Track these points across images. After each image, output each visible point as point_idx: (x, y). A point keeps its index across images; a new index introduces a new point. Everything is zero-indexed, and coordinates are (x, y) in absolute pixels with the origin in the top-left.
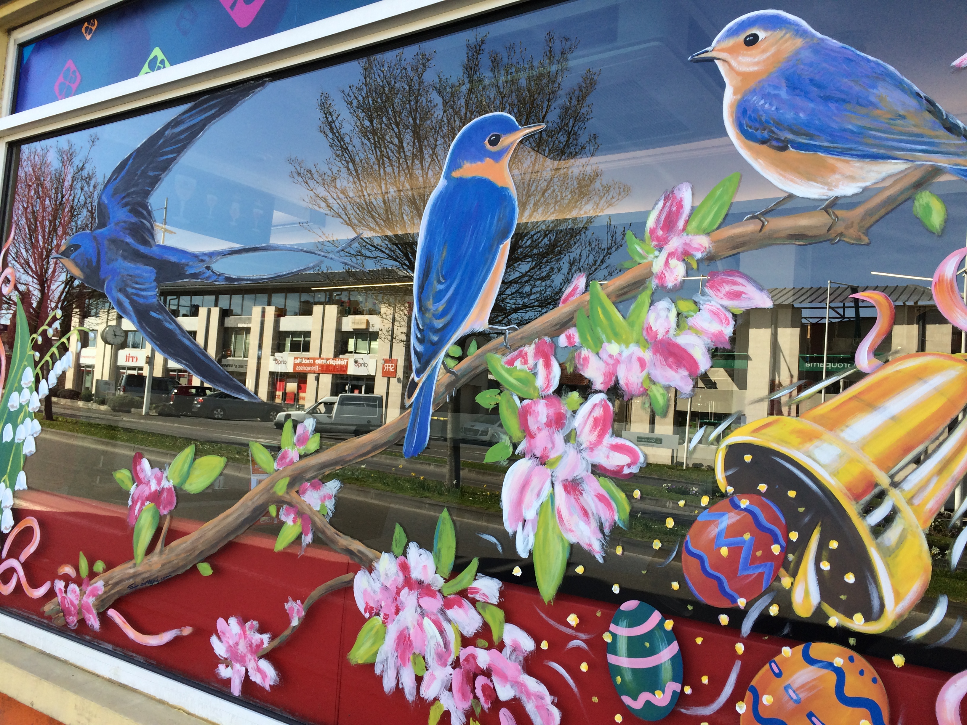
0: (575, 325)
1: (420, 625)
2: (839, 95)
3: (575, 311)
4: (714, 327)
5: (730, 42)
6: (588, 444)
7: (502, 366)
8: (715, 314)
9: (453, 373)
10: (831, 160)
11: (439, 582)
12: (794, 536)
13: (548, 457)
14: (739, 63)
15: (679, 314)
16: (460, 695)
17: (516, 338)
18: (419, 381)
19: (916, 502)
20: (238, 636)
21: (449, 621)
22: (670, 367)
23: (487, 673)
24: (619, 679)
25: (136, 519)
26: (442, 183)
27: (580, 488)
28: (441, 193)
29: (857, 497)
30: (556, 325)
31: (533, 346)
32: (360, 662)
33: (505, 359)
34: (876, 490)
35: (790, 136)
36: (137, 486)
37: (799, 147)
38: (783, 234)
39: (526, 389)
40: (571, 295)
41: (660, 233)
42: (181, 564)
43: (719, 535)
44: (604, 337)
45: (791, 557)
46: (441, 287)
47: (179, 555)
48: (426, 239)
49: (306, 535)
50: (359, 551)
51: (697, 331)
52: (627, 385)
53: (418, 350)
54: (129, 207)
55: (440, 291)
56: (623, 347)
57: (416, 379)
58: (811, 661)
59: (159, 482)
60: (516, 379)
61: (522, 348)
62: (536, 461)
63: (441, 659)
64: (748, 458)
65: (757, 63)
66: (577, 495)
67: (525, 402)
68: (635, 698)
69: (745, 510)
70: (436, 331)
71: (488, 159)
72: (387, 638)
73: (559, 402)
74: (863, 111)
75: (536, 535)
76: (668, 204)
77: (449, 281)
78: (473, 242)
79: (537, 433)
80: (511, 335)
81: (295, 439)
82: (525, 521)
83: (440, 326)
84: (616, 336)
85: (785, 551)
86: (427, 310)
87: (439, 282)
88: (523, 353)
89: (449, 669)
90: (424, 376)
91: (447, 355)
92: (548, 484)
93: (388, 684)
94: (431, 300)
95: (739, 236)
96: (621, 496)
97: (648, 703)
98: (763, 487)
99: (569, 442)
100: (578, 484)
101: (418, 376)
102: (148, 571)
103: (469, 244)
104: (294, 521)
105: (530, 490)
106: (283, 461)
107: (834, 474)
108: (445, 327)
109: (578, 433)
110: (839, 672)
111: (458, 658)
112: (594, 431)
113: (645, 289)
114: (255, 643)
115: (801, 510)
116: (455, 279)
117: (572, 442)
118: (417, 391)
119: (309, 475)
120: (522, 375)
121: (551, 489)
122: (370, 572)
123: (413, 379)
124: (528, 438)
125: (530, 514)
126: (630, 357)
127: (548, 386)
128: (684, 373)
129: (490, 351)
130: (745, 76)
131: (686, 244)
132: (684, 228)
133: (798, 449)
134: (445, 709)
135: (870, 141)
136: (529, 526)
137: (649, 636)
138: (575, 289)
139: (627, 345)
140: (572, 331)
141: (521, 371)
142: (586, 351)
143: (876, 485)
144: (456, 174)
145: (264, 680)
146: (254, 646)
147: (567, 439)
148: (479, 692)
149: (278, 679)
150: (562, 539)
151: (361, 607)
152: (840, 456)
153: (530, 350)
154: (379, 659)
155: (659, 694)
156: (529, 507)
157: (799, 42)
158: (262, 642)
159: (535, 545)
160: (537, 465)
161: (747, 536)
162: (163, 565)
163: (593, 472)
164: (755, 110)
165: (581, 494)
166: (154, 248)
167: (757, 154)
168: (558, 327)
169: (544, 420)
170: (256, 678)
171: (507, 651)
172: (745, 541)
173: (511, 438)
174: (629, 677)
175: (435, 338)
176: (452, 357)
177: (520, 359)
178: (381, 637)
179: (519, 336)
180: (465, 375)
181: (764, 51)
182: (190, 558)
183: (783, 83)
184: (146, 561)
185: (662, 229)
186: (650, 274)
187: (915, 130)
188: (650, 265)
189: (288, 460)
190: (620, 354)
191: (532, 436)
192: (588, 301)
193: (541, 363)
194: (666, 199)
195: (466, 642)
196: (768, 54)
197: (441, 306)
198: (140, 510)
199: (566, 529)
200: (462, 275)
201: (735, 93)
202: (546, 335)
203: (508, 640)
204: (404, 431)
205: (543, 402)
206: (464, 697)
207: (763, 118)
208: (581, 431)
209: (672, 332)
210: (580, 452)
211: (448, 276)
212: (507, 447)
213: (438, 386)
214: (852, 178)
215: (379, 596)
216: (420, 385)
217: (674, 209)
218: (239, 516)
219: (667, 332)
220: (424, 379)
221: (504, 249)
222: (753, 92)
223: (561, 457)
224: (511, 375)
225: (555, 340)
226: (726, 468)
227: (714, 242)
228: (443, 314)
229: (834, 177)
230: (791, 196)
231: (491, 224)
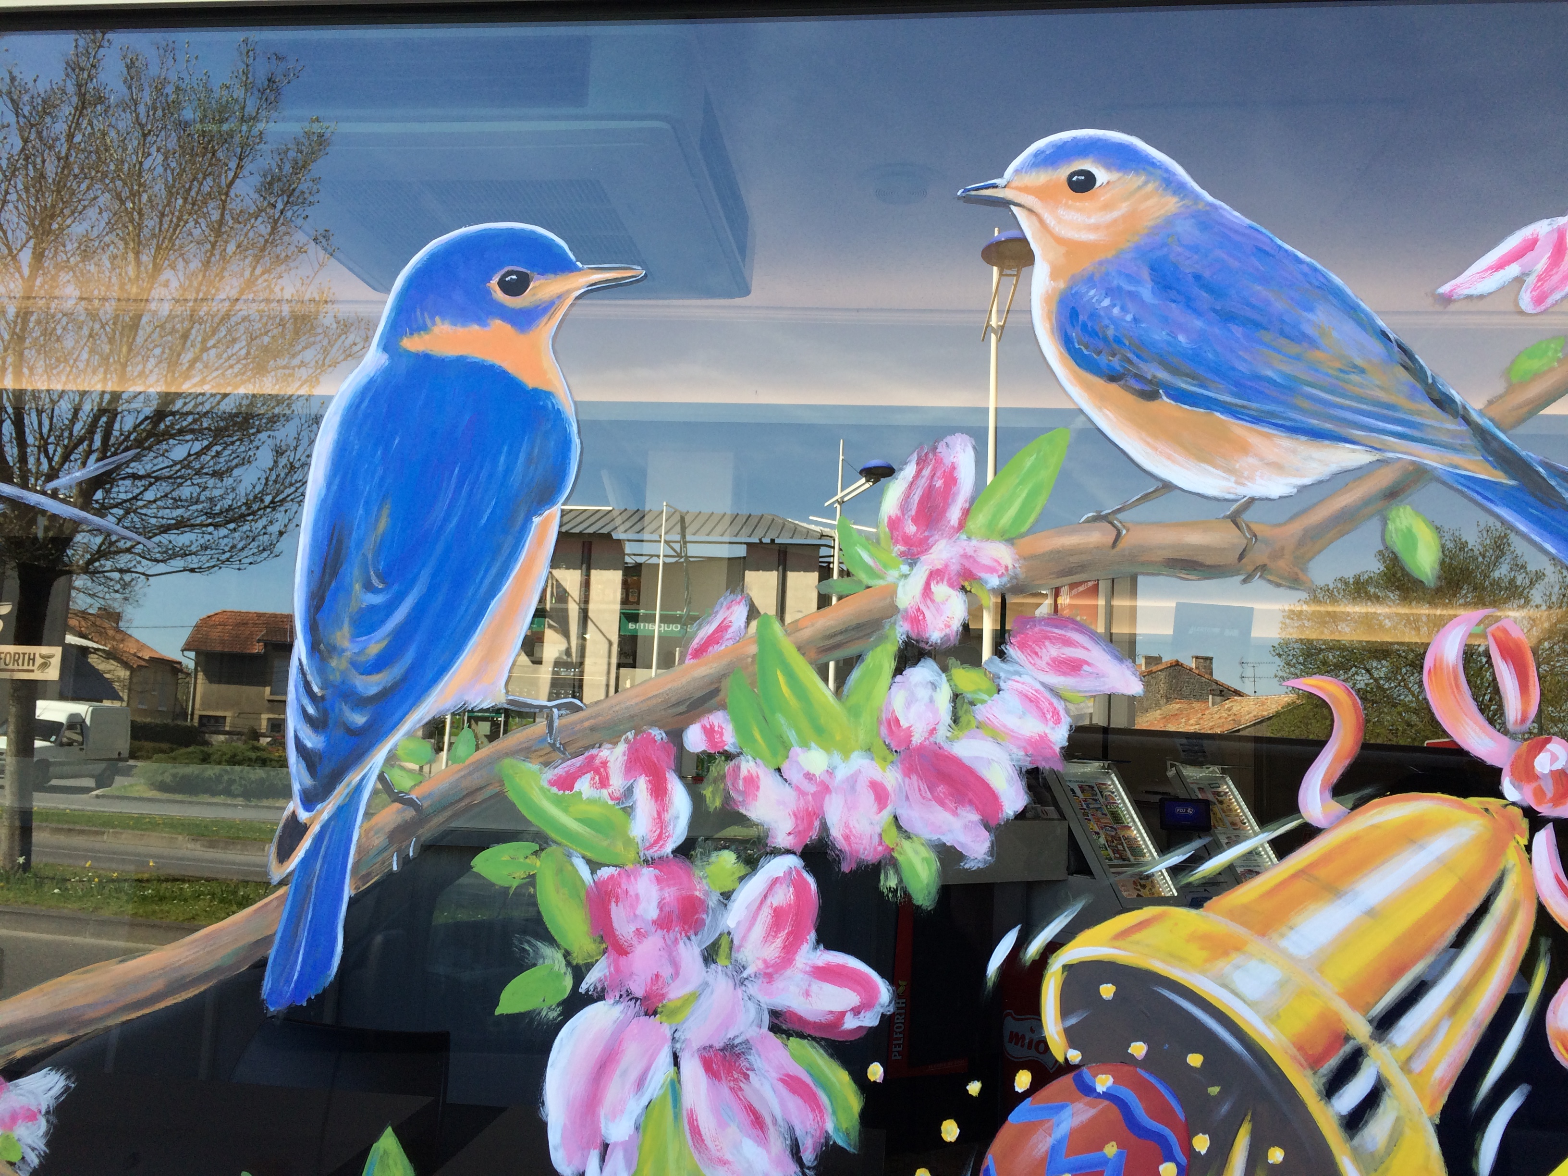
0: (723, 706)
2: (1249, 313)
3: (722, 677)
4: (1030, 726)
5: (1042, 177)
6: (761, 965)
7: (542, 789)
8: (1031, 700)
9: (410, 803)
10: (1239, 428)
12: (1202, 1143)
13: (663, 996)
14: (1060, 221)
15: (956, 697)
17: (578, 727)
18: (312, 820)
19: (1417, 1066)
22: (942, 804)
26: (374, 358)
27: (744, 1064)
28: (371, 382)
29: (1314, 1063)
30: (678, 704)
31: (622, 748)
33: (550, 774)
34: (1347, 1048)
35: (1163, 375)
37: (1180, 396)
39: (605, 844)
41: (911, 528)
43: (1054, 1149)
44: (792, 736)
46: (376, 599)
48: (329, 485)
51: (997, 734)
52: (847, 838)
53: (309, 745)
55: (372, 608)
56: (837, 758)
57: (303, 816)
60: (581, 821)
61: (594, 752)
62: (633, 1008)
64: (1107, 991)
65: (1095, 228)
66: (735, 1080)
67: (605, 873)
69: (1106, 1095)
70: (360, 702)
71: (498, 322)
73: (690, 875)
74: (1294, 349)
76: (926, 472)
77: (396, 587)
78: (462, 502)
79: (635, 942)
80: (564, 721)
82: (606, 1146)
83: (373, 690)
84: (821, 735)
86: (333, 649)
87: (368, 587)
88: (597, 762)
90: (326, 810)
92: (664, 1058)
94: (346, 627)
95: (1072, 552)
96: (840, 1077)
98: (1138, 1049)
99: (714, 962)
100: (738, 1056)
101: (308, 808)
103: (451, 506)
105: (618, 1073)
107: (1272, 1018)
108: (385, 695)
109: (736, 942)
112: (775, 937)
113: (882, 639)
115: (1214, 1090)
116: (417, 578)
117: (722, 960)
118: (306, 844)
120: (594, 811)
121: (672, 1069)
123: (294, 815)
124: (612, 952)
125: (618, 1130)
126: (852, 780)
127: (660, 838)
128: (971, 816)
129: (511, 754)
130: (1072, 248)
131: (965, 556)
132: (961, 526)
133: (1203, 972)
135: (1306, 404)
136: (616, 1157)
138: (722, 628)
139: (846, 754)
140: (717, 719)
141: (591, 801)
142: (752, 763)
143: (1347, 1038)
144: (413, 344)
147: (710, 956)
152: (1282, 984)
153: (614, 755)
156: (614, 1115)
157: (1171, 204)
160: (637, 1015)
161: (1111, 1150)
163: (775, 1029)
164: (1094, 315)
165: (747, 1077)
167: (1101, 400)
168: (683, 708)
169: (653, 913)
172: (1106, 1161)
173: (567, 954)
175: (359, 719)
176: (408, 765)
177: (588, 776)
179: (587, 724)
180: (445, 808)
181: (1107, 207)
183: (1146, 277)
185: (915, 521)
186: (893, 610)
187: (1383, 396)
188: (891, 591)
190: (830, 773)
191: (621, 950)
192: (754, 655)
193: (642, 786)
194: (922, 463)
196: (1116, 214)
197: (375, 645)
199: (711, 1160)
200: (434, 576)
201: (1055, 274)
202: (653, 724)
204: (267, 941)
205: (648, 873)
207: (1111, 332)
208: (744, 938)
209: (943, 732)
210: (742, 983)
211: (394, 575)
212: (559, 977)
213: (367, 832)
214: (1278, 467)
216: (315, 829)
217: (939, 483)
219: (933, 731)
220: (325, 816)
221: (545, 524)
222: (1090, 281)
223: (695, 996)
224: (566, 810)
225: (676, 736)
226: (1065, 1011)
227: (1024, 558)
228: (379, 664)
229: (1245, 462)
230: (1167, 487)
231: (508, 471)
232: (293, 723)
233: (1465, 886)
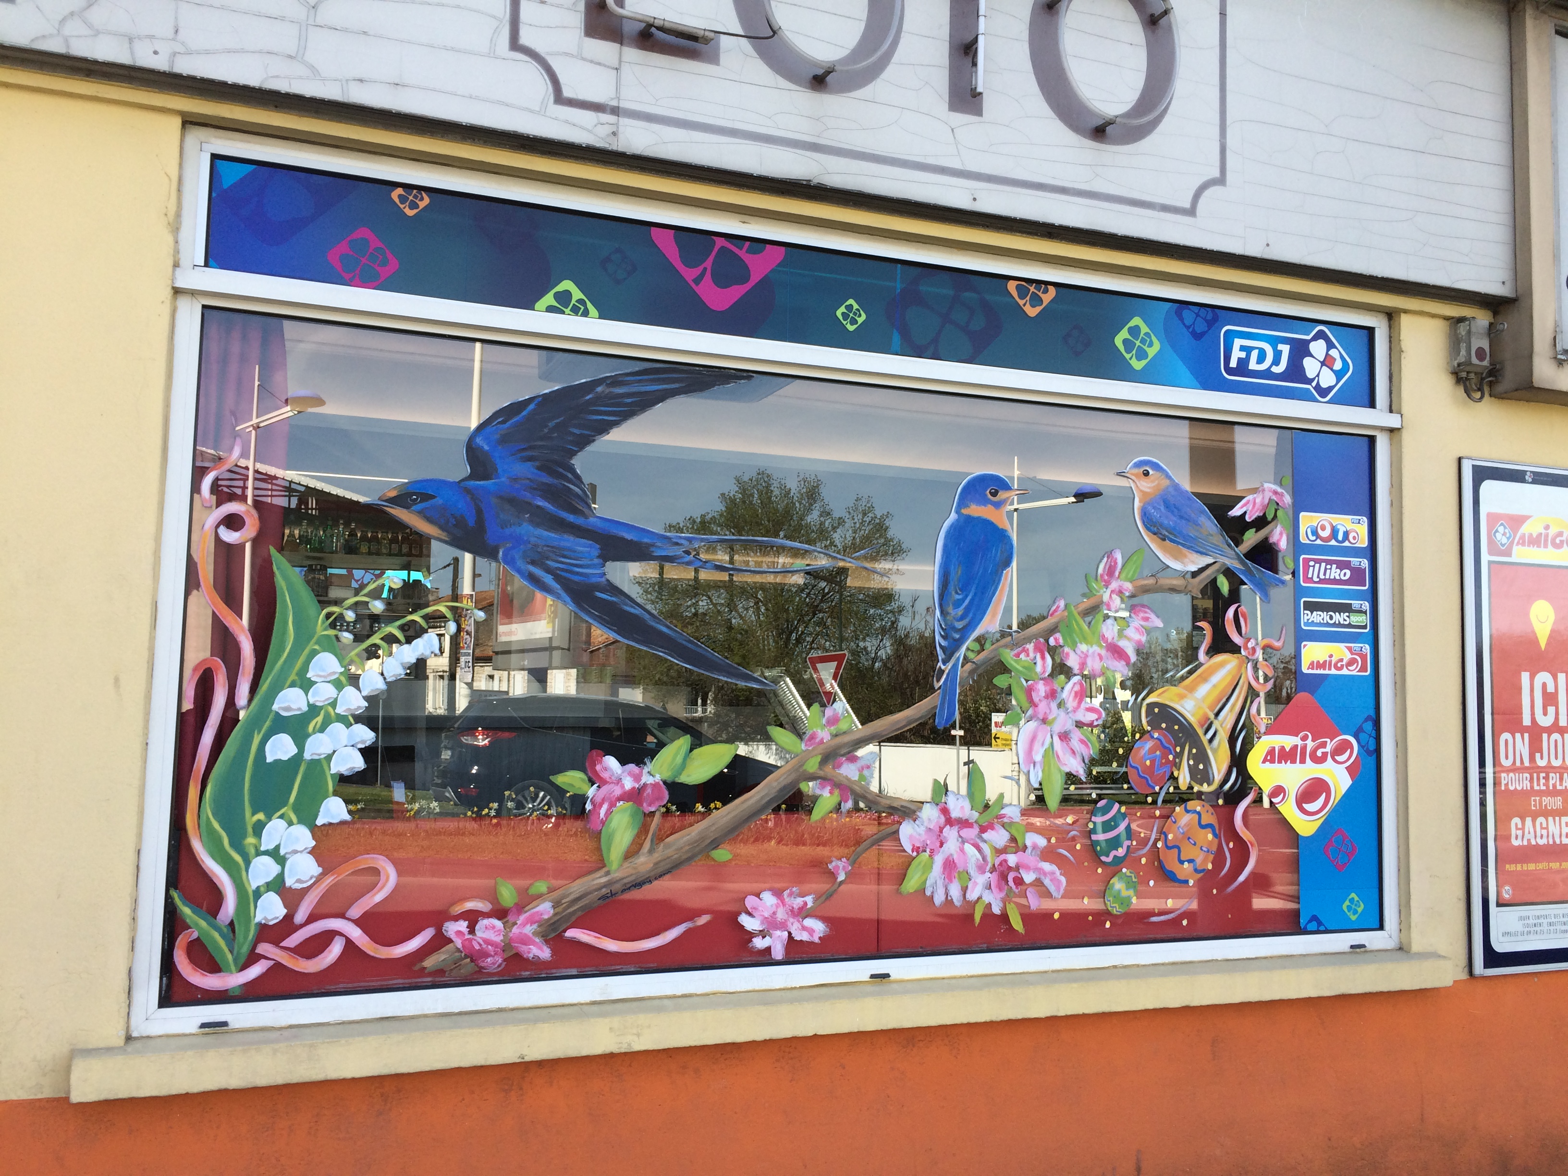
0: (1059, 632)
1: (962, 850)
2: (1186, 517)
3: (1058, 622)
4: (1136, 636)
5: (1136, 471)
6: (1072, 708)
7: (1011, 657)
8: (1137, 629)
9: (974, 662)
10: (1185, 550)
11: (975, 815)
12: (1178, 749)
13: (1047, 719)
14: (1141, 484)
16: (998, 890)
17: (1021, 638)
18: (946, 668)
19: (1223, 725)
20: (774, 906)
21: (985, 841)
22: (1116, 659)
23: (1017, 868)
24: (1098, 848)
25: (603, 823)
26: (953, 516)
27: (1069, 737)
28: (953, 524)
29: (1202, 726)
30: (1048, 631)
31: (1032, 644)
32: (911, 891)
33: (1013, 653)
34: (1209, 722)
35: (1167, 534)
36: (599, 787)
37: (1171, 541)
38: (1167, 587)
39: (1029, 674)
40: (1055, 611)
41: (1106, 577)
42: (684, 857)
43: (1145, 754)
44: (1077, 640)
45: (1177, 760)
46: (959, 597)
47: (682, 848)
48: (942, 558)
49: (846, 801)
50: (902, 806)
51: (1129, 639)
52: (1093, 670)
53: (942, 644)
54: (537, 464)
55: (958, 600)
56: (1089, 646)
57: (943, 667)
58: (1187, 811)
59: (637, 778)
60: (1024, 667)
61: (1025, 646)
62: (1040, 723)
63: (981, 869)
65: (1149, 488)
66: (1067, 742)
67: (1030, 683)
68: (1108, 856)
69: (1157, 738)
70: (957, 631)
71: (990, 506)
72: (934, 867)
73: (1053, 682)
74: (1195, 528)
75: (1043, 771)
76: (1109, 560)
77: (965, 593)
78: (982, 565)
79: (1039, 703)
80: (1016, 636)
81: (824, 721)
82: (1035, 763)
83: (960, 627)
84: (1085, 640)
85: (1174, 757)
86: (948, 613)
87: (957, 593)
88: (1026, 649)
89: (988, 875)
90: (950, 665)
91: (968, 649)
92: (1049, 737)
93: (939, 899)
94: (951, 606)
95: (1146, 585)
96: (1094, 739)
97: (1115, 856)
98: (1164, 725)
99: (1060, 708)
100: (1068, 734)
101: (944, 664)
102: (631, 875)
103: (979, 568)
104: (831, 792)
105: (1037, 742)
106: (812, 741)
107: (1193, 715)
108: (964, 628)
109: (1066, 702)
110: (1199, 814)
111: (994, 865)
112: (1076, 699)
113: (1100, 611)
114: (796, 907)
115: (1181, 735)
116: (971, 590)
117: (1062, 707)
118: (944, 676)
119: (843, 751)
120: (1026, 664)
121: (1052, 740)
122: (915, 821)
123: (940, 667)
124: (1033, 707)
125: (1038, 757)
126: (1094, 653)
127: (1044, 672)
128: (1123, 663)
129: (1002, 647)
130: (1144, 493)
131: (1120, 586)
132: (1119, 576)
133: (1178, 704)
134: (987, 902)
135: (1199, 544)
136: (1038, 766)
137: (1113, 818)
138: (1058, 607)
139: (1092, 646)
140: (1058, 635)
141: (1025, 661)
142: (1067, 649)
143: (1209, 719)
144: (965, 511)
145: (812, 936)
146: (796, 910)
147: (1059, 706)
148: (1011, 883)
149: (828, 930)
150: (1060, 771)
151: (908, 848)
152: (1195, 706)
153: (1030, 647)
154: (928, 883)
155: (1120, 850)
156: (1037, 754)
157: (1168, 482)
158: (806, 904)
159: (1042, 779)
161: (1158, 753)
162: (656, 864)
163: (1076, 726)
164: (1150, 514)
165: (1070, 740)
166: (592, 520)
167: (1152, 540)
168: (1049, 633)
169: (1043, 694)
170: (801, 936)
171: (1029, 851)
172: (1157, 756)
173: (1021, 708)
174: (1104, 845)
175: (957, 636)
176: (973, 651)
177: (1023, 653)
178: (929, 867)
180: (984, 664)
181: (1152, 482)
182: (697, 849)
183: (1162, 504)
184: (626, 865)
185: (1107, 575)
186: (1102, 602)
187: (1216, 543)
188: (1102, 597)
189: (818, 740)
190: (1088, 651)
191: (1036, 706)
192: (1067, 616)
193: (1038, 656)
194: (1108, 557)
195: (999, 852)
196: (1155, 484)
197: (960, 611)
198: (609, 813)
199: (1063, 764)
200: (976, 589)
201: (1140, 502)
202: (1041, 637)
203: (1028, 843)
204: (936, 707)
205: (1041, 682)
206: (1000, 889)
207: (1154, 520)
208: (1068, 701)
209: (1116, 639)
210: (1068, 713)
211: (964, 588)
212: (1019, 715)
214: (1193, 562)
215: (924, 837)
216: (947, 671)
217: (1113, 563)
218: (762, 798)
219: (1113, 638)
220: (949, 667)
221: (1007, 574)
222: (1149, 504)
223: (1055, 719)
224: (1018, 664)
225: (1047, 641)
226: (1147, 717)
227: (1135, 587)
228: (962, 618)
229: (1186, 560)
230: (1168, 567)
231: (996, 555)
232: (937, 637)
233: (1234, 677)
